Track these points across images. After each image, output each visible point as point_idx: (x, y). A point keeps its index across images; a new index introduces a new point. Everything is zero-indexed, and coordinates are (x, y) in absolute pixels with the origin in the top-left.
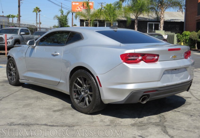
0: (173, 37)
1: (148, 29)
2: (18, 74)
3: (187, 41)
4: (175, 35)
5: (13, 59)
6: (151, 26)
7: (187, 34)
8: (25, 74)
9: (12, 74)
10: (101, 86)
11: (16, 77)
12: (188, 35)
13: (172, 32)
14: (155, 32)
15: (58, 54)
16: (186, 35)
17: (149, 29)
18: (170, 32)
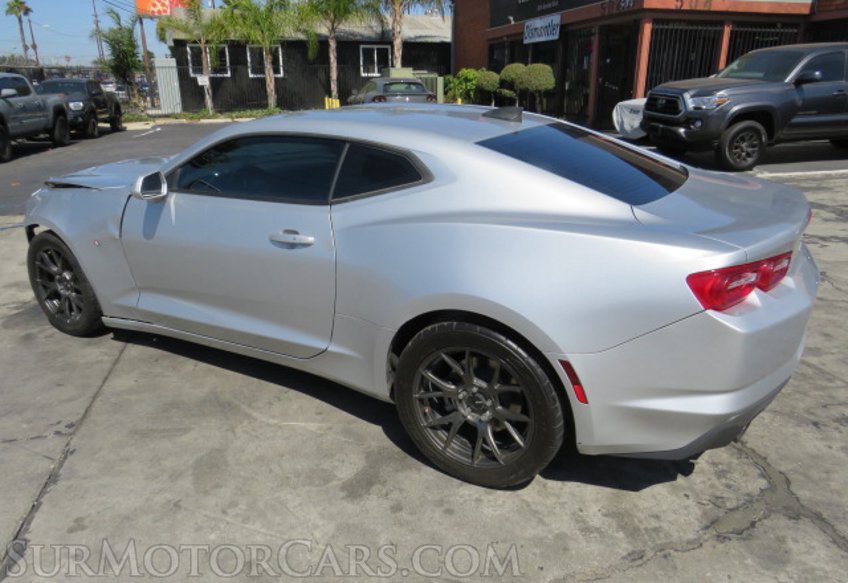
0: (433, 85)
1: (361, 63)
2: (94, 296)
3: (472, 93)
4: (440, 80)
5: (54, 239)
6: (368, 54)
7: (471, 76)
8: (131, 300)
9: (62, 292)
10: (583, 398)
11: (82, 305)
12: (470, 80)
13: (431, 70)
14: (389, 76)
15: (311, 239)
16: (467, 80)
17: (364, 63)
18: (425, 72)
